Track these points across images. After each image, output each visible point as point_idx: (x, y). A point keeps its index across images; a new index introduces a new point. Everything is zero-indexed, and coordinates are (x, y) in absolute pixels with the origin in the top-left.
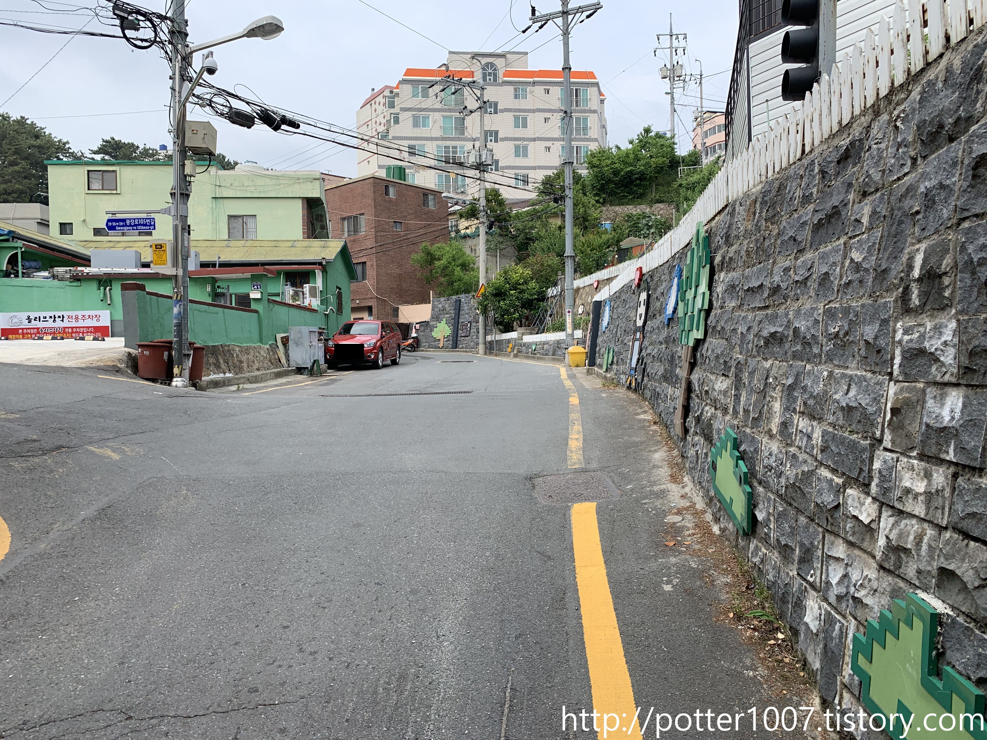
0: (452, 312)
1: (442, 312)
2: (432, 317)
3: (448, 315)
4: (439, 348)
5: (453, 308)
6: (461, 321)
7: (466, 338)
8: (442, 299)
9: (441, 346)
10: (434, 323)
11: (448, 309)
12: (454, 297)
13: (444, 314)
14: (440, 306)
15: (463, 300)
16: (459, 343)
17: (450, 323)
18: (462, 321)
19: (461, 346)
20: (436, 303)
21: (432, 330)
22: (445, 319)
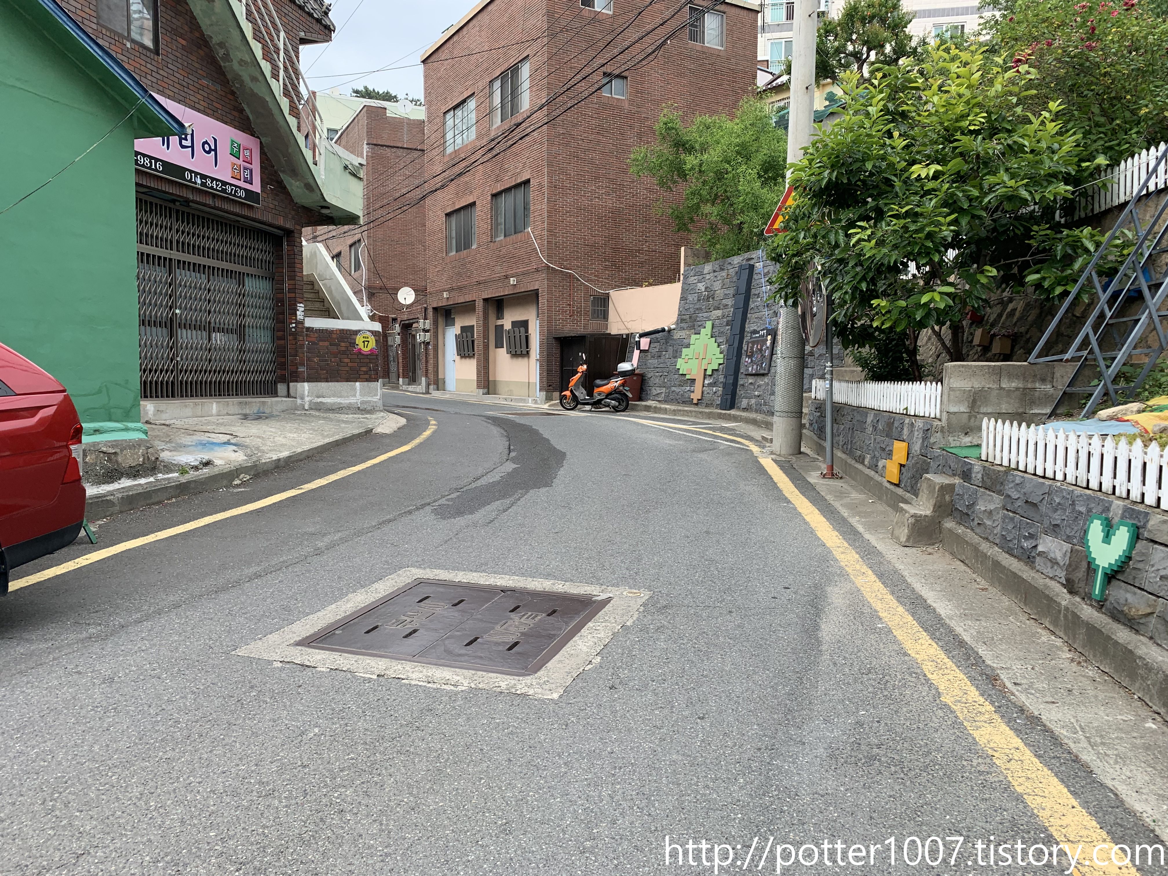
0: (730, 302)
1: (703, 305)
2: (681, 320)
3: (719, 313)
4: (690, 402)
5: (731, 291)
6: (750, 327)
7: (761, 381)
8: (708, 268)
9: (696, 396)
10: (682, 334)
11: (720, 293)
12: (736, 260)
13: (709, 310)
14: (701, 286)
15: (759, 266)
16: (740, 392)
17: (721, 333)
18: (754, 327)
19: (744, 403)
20: (692, 280)
21: (677, 354)
22: (709, 324)
